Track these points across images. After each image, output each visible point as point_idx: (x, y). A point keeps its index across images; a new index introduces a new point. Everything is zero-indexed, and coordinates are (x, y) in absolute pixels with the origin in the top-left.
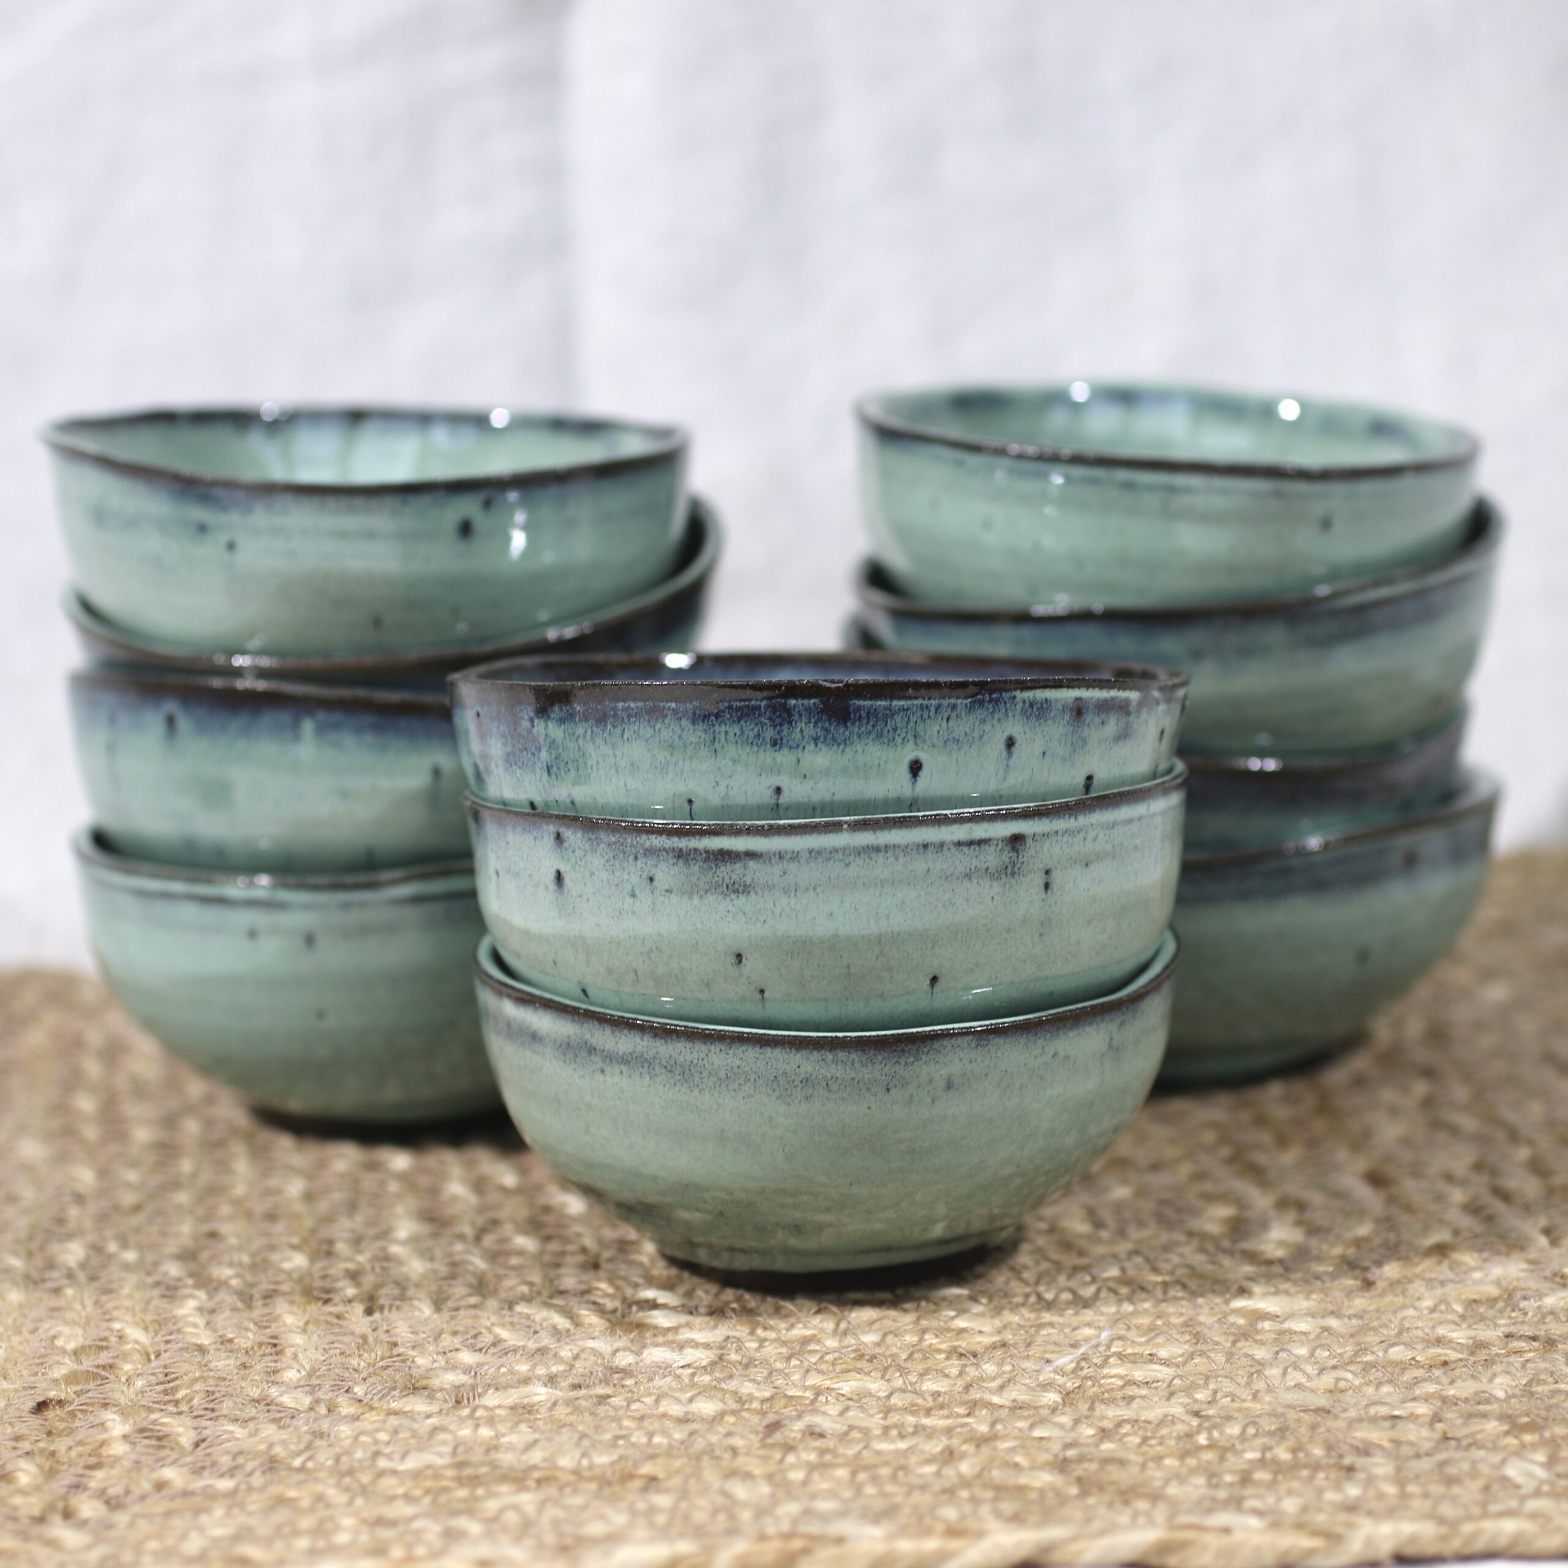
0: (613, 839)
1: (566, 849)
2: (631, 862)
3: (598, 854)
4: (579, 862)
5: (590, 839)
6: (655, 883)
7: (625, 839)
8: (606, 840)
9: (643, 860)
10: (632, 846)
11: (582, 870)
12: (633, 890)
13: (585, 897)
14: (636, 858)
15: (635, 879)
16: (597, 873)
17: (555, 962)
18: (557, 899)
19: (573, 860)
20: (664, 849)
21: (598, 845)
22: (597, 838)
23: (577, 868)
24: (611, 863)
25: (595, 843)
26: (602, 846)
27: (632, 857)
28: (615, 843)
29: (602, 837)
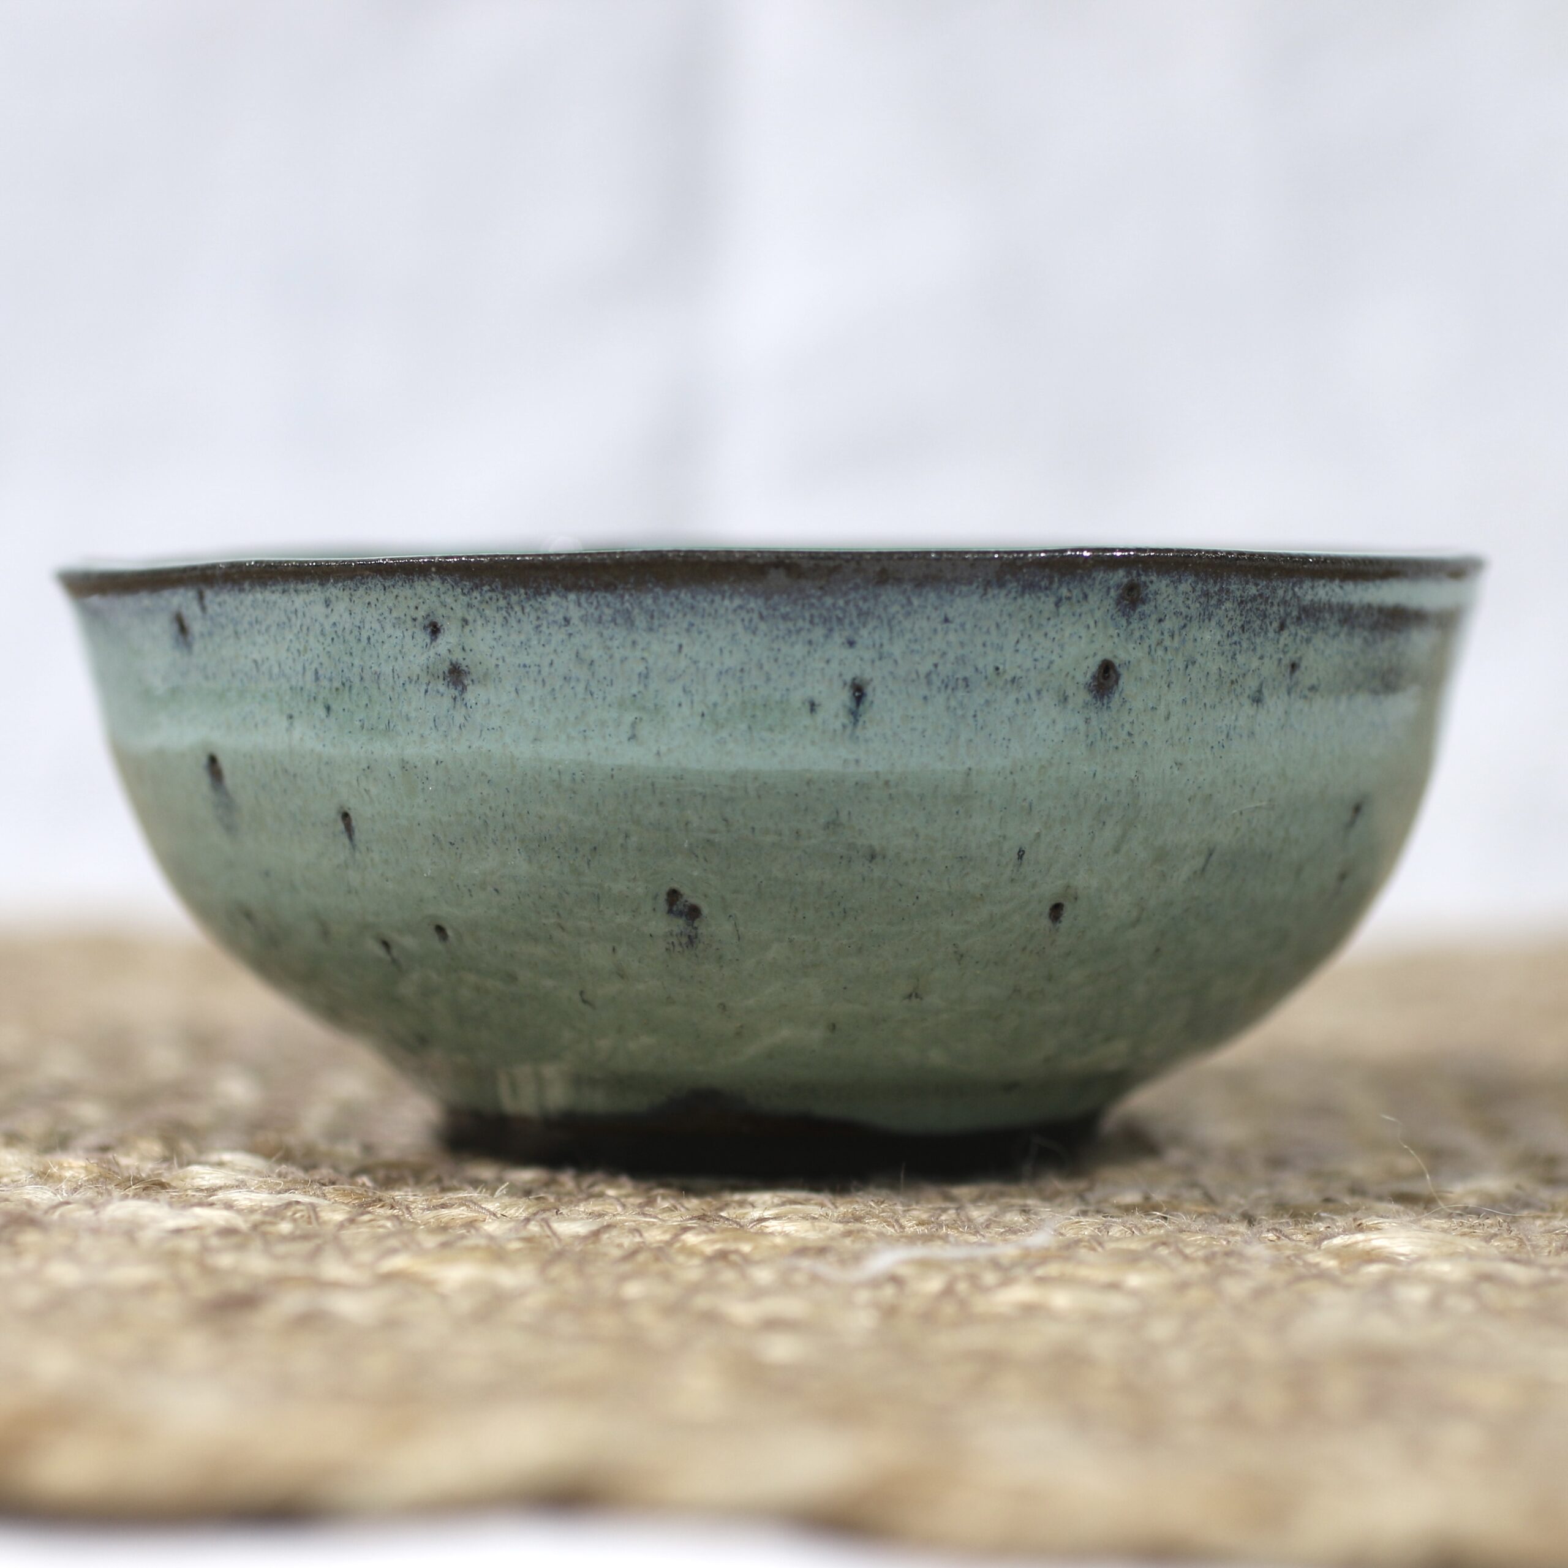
0: (1253, 590)
1: (1143, 617)
2: (1271, 634)
3: (1213, 623)
4: (1167, 642)
5: (1207, 594)
6: (1297, 673)
7: (1274, 590)
8: (1238, 594)
9: (1293, 629)
10: (1284, 602)
11: (1169, 656)
12: (1260, 691)
13: (1162, 710)
14: (1282, 627)
15: (1269, 668)
16: (1200, 660)
17: (1021, 854)
18: (1087, 721)
19: (1155, 636)
20: (1330, 606)
21: (1220, 602)
22: (1221, 590)
23: (1160, 652)
24: (1235, 638)
25: (1213, 602)
26: (1228, 605)
27: (1276, 625)
28: (1254, 599)
29: (1233, 587)
